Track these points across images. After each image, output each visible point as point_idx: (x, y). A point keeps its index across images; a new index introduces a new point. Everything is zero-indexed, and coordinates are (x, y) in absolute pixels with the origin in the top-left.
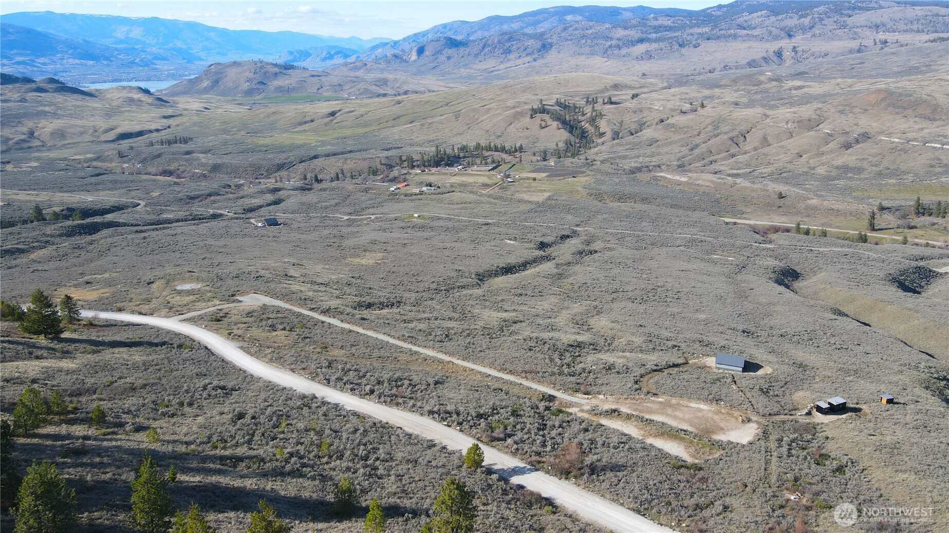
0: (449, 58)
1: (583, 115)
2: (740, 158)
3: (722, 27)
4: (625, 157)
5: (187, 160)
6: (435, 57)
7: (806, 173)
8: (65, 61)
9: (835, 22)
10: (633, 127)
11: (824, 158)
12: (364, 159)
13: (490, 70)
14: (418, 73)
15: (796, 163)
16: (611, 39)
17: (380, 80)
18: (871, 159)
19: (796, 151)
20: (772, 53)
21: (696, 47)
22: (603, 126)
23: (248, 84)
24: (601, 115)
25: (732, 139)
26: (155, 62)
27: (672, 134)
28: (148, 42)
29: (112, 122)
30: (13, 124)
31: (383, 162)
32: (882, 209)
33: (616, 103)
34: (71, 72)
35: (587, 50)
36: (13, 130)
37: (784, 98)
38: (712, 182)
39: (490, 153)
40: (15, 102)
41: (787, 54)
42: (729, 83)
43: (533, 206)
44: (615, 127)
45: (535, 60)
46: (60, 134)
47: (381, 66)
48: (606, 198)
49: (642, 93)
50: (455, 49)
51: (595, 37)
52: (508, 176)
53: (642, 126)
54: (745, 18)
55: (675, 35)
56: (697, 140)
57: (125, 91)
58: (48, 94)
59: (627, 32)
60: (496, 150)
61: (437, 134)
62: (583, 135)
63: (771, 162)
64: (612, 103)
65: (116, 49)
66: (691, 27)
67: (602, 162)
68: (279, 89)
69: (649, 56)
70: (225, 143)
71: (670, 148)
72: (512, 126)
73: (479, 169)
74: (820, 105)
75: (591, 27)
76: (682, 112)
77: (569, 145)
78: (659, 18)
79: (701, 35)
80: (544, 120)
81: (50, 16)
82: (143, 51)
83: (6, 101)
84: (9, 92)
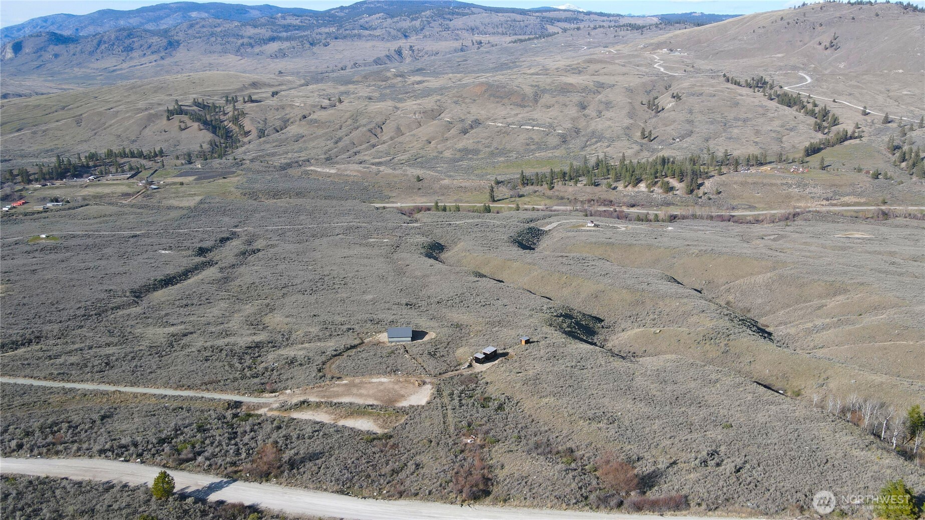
0: (56, 56)
1: (225, 114)
2: (380, 147)
3: (346, 28)
4: (273, 154)
6: (39, 54)
7: (437, 157)
9: (440, 25)
10: (278, 124)
11: (449, 144)
13: (111, 69)
14: (18, 73)
15: (427, 149)
16: (242, 37)
18: (484, 141)
19: (426, 139)
20: (393, 52)
21: (326, 46)
22: (247, 124)
24: (243, 114)
25: (370, 131)
27: (316, 129)
32: (498, 183)
33: (257, 101)
35: (219, 48)
37: (409, 92)
38: (358, 171)
39: (126, 160)
41: (406, 53)
42: (360, 79)
43: (185, 212)
44: (259, 125)
45: (162, 58)
48: (260, 196)
49: (281, 91)
50: (63, 46)
51: (225, 34)
52: (151, 183)
53: (286, 122)
54: (366, 19)
55: (305, 34)
56: (340, 134)
59: (257, 31)
60: (133, 155)
61: (56, 142)
62: (228, 134)
63: (407, 149)
64: (253, 101)
66: (319, 27)
67: (252, 161)
69: (281, 54)
71: (316, 142)
72: (147, 130)
73: (115, 177)
74: (439, 97)
75: (219, 24)
76: (322, 108)
77: (214, 146)
78: (287, 17)
79: (328, 34)
80: (183, 122)
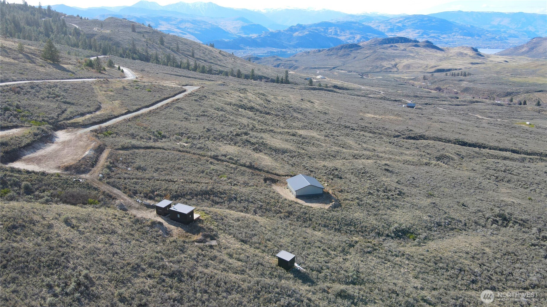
8: (455, 37)
26: (509, 38)
28: (511, 27)
30: (390, 60)
34: (456, 42)
36: (388, 63)
40: (400, 50)
46: (408, 67)
57: (463, 49)
58: (419, 48)
65: (487, 31)
70: (489, 78)
81: (460, 13)
82: (505, 32)
83: (396, 50)
84: (401, 46)
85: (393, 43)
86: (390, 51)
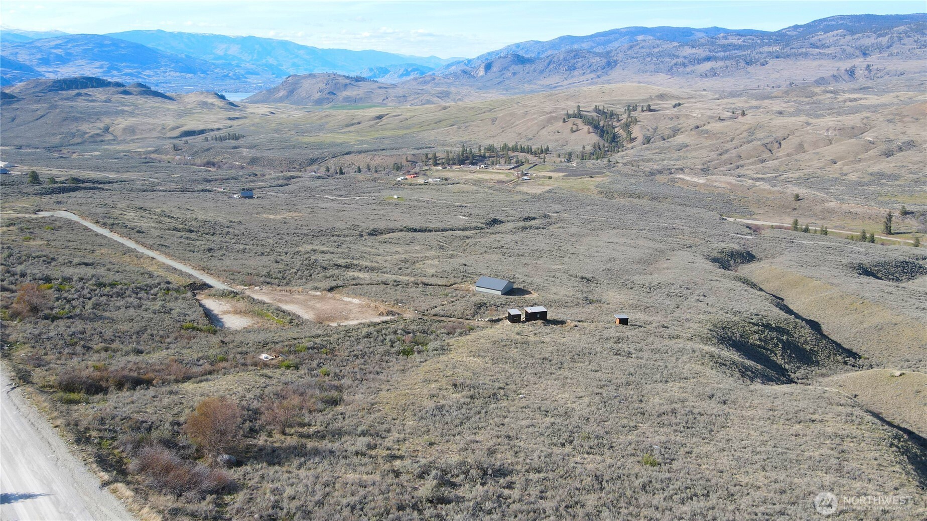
0: (514, 74)
1: (619, 121)
2: (770, 164)
3: (793, 46)
4: (648, 160)
5: (231, 154)
6: (502, 72)
7: (836, 179)
8: (167, 74)
9: (915, 41)
10: (667, 132)
11: (860, 166)
12: (391, 156)
13: (553, 86)
14: (484, 87)
15: (828, 169)
16: (678, 57)
17: (444, 92)
18: (911, 166)
19: (831, 158)
20: (843, 71)
21: (764, 65)
22: (636, 131)
23: (320, 94)
24: (636, 121)
25: (765, 145)
26: (246, 76)
27: (704, 140)
28: (244, 58)
29: (181, 121)
30: (92, 120)
31: (409, 159)
32: (905, 213)
33: (655, 111)
34: (171, 83)
35: (653, 67)
36: (91, 125)
37: (834, 109)
38: (731, 184)
39: (516, 154)
40: (101, 102)
41: (859, 73)
42: (780, 95)
44: (647, 133)
45: (599, 77)
46: (131, 130)
47: (449, 81)
48: (616, 196)
49: (686, 103)
50: (521, 66)
51: (661, 55)
52: (526, 175)
53: (676, 131)
54: (820, 37)
55: (744, 53)
56: (728, 146)
57: (202, 96)
58: (131, 96)
59: (694, 51)
60: (523, 150)
61: (471, 136)
62: (614, 139)
63: (801, 168)
64: (650, 110)
65: (213, 64)
66: (761, 46)
67: (625, 164)
68: (347, 99)
69: (713, 73)
70: (272, 140)
71: (698, 152)
72: (543, 130)
73: (500, 167)
74: (868, 115)
75: (658, 45)
76: (720, 119)
77: (597, 148)
78: (729, 37)
79: (770, 54)
80: (576, 125)
81: (159, 35)
82: (238, 66)
83: (93, 101)
84: (99, 94)
85: (77, 88)
86: (81, 103)
